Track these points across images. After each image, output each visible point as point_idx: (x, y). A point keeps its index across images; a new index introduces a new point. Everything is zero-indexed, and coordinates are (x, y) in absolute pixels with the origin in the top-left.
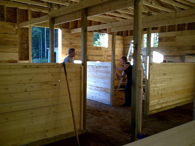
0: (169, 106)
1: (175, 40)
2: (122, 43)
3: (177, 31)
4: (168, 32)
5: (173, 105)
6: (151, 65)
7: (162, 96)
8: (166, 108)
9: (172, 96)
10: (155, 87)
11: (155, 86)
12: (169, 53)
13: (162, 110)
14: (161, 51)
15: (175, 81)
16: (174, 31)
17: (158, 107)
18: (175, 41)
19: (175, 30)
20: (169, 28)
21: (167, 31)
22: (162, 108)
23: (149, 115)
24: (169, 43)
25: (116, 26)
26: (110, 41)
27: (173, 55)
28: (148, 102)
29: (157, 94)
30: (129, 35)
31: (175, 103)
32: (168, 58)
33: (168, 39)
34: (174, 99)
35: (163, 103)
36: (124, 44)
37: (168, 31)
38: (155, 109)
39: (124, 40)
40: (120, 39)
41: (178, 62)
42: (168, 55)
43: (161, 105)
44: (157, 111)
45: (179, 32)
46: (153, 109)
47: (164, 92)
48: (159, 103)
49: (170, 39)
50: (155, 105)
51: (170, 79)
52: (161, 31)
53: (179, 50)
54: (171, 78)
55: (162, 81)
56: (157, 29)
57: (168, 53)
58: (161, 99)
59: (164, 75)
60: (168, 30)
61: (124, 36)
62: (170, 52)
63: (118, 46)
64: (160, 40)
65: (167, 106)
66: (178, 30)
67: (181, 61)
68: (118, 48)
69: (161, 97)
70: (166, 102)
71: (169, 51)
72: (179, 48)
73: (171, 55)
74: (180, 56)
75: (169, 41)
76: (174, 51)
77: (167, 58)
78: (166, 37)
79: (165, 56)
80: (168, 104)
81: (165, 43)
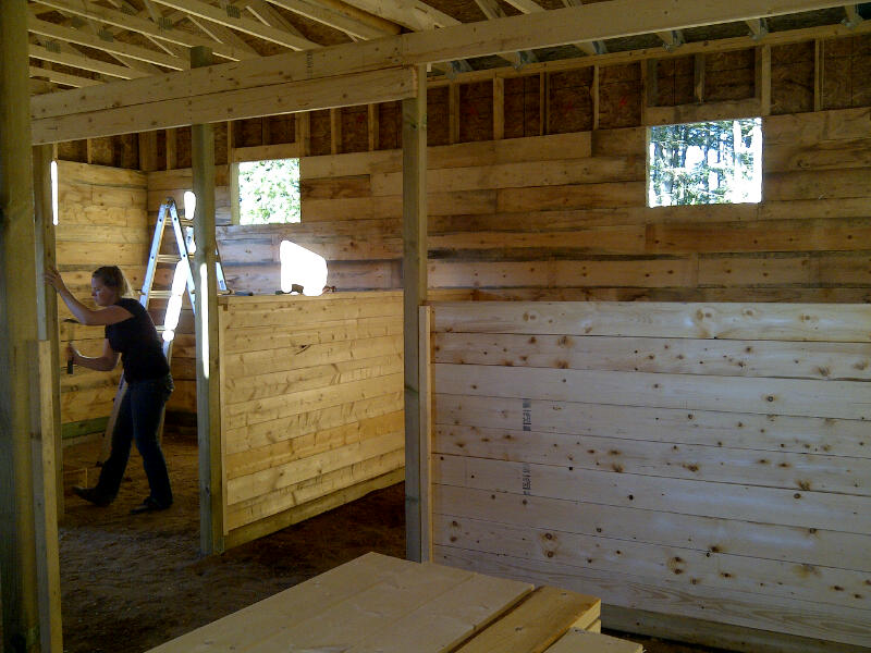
0: (333, 494)
1: (369, 190)
2: (139, 204)
3: (375, 150)
4: (338, 153)
5: (355, 485)
6: (221, 308)
7: (293, 452)
8: (319, 506)
9: (345, 444)
10: (256, 412)
11: (249, 406)
12: (349, 247)
13: (296, 518)
14: (314, 242)
15: (357, 376)
16: (365, 149)
17: (274, 508)
18: (369, 196)
19: (368, 145)
20: (344, 139)
21: (334, 148)
22: (297, 508)
23: (223, 554)
24: (344, 205)
25: (49, 114)
26: (69, 197)
27: (366, 258)
28: (214, 487)
29: (265, 442)
30: (169, 165)
31: (361, 475)
32: (346, 271)
33: (342, 188)
34: (359, 460)
35: (300, 486)
36: (151, 210)
37: (340, 149)
38: (257, 516)
39: (145, 188)
40: (126, 186)
41: (385, 289)
42: (345, 256)
43: (290, 496)
44: (267, 525)
45: (385, 155)
46: (247, 518)
47: (302, 433)
48: (279, 486)
49: (348, 187)
50: (257, 497)
51: (333, 369)
52: (308, 151)
53: (389, 235)
54: (334, 365)
55: (291, 379)
56: (293, 141)
57: (345, 250)
58: (290, 465)
59: (299, 350)
60: (338, 146)
61: (146, 173)
62: (352, 244)
63: (119, 218)
64: (307, 188)
65: (326, 497)
66: (381, 147)
67: (396, 282)
68: (118, 230)
69: (289, 454)
70: (316, 478)
71: (350, 241)
72: (387, 228)
73: (357, 257)
74: (392, 261)
75: (346, 196)
76: (365, 240)
77: (341, 272)
78: (333, 179)
79: (331, 264)
80: (327, 488)
81: (326, 203)
